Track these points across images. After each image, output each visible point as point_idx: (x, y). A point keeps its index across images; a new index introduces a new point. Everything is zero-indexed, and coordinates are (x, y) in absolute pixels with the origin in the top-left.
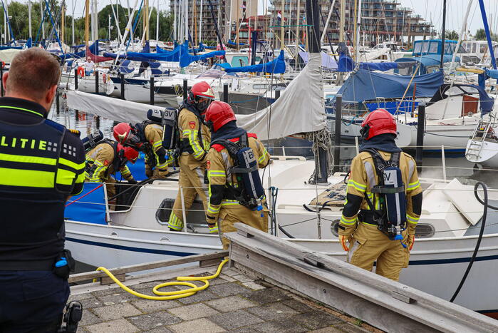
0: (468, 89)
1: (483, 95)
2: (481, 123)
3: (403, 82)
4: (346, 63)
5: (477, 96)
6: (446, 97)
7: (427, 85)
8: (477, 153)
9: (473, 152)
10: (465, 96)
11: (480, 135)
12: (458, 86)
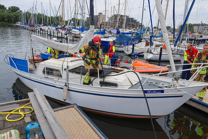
0: (147, 40)
1: (151, 41)
2: (148, 49)
3: (131, 37)
4: (118, 32)
5: (149, 42)
6: (141, 41)
7: (137, 38)
8: (147, 56)
9: (146, 56)
10: (146, 42)
11: (148, 52)
12: (145, 39)
